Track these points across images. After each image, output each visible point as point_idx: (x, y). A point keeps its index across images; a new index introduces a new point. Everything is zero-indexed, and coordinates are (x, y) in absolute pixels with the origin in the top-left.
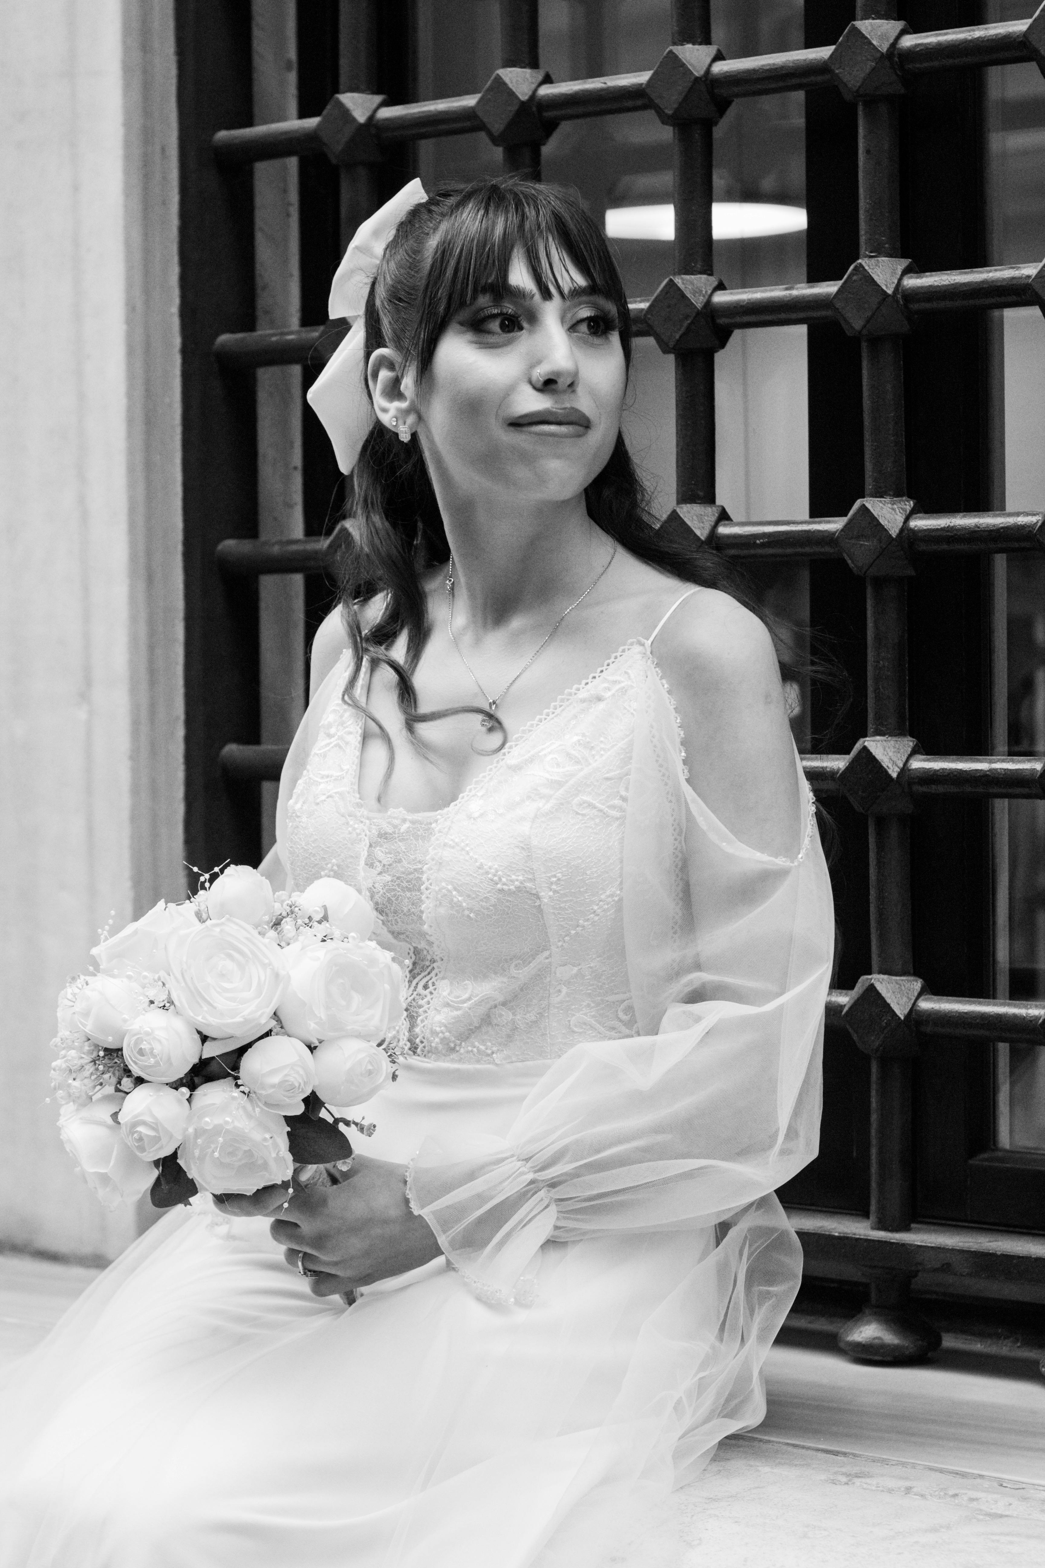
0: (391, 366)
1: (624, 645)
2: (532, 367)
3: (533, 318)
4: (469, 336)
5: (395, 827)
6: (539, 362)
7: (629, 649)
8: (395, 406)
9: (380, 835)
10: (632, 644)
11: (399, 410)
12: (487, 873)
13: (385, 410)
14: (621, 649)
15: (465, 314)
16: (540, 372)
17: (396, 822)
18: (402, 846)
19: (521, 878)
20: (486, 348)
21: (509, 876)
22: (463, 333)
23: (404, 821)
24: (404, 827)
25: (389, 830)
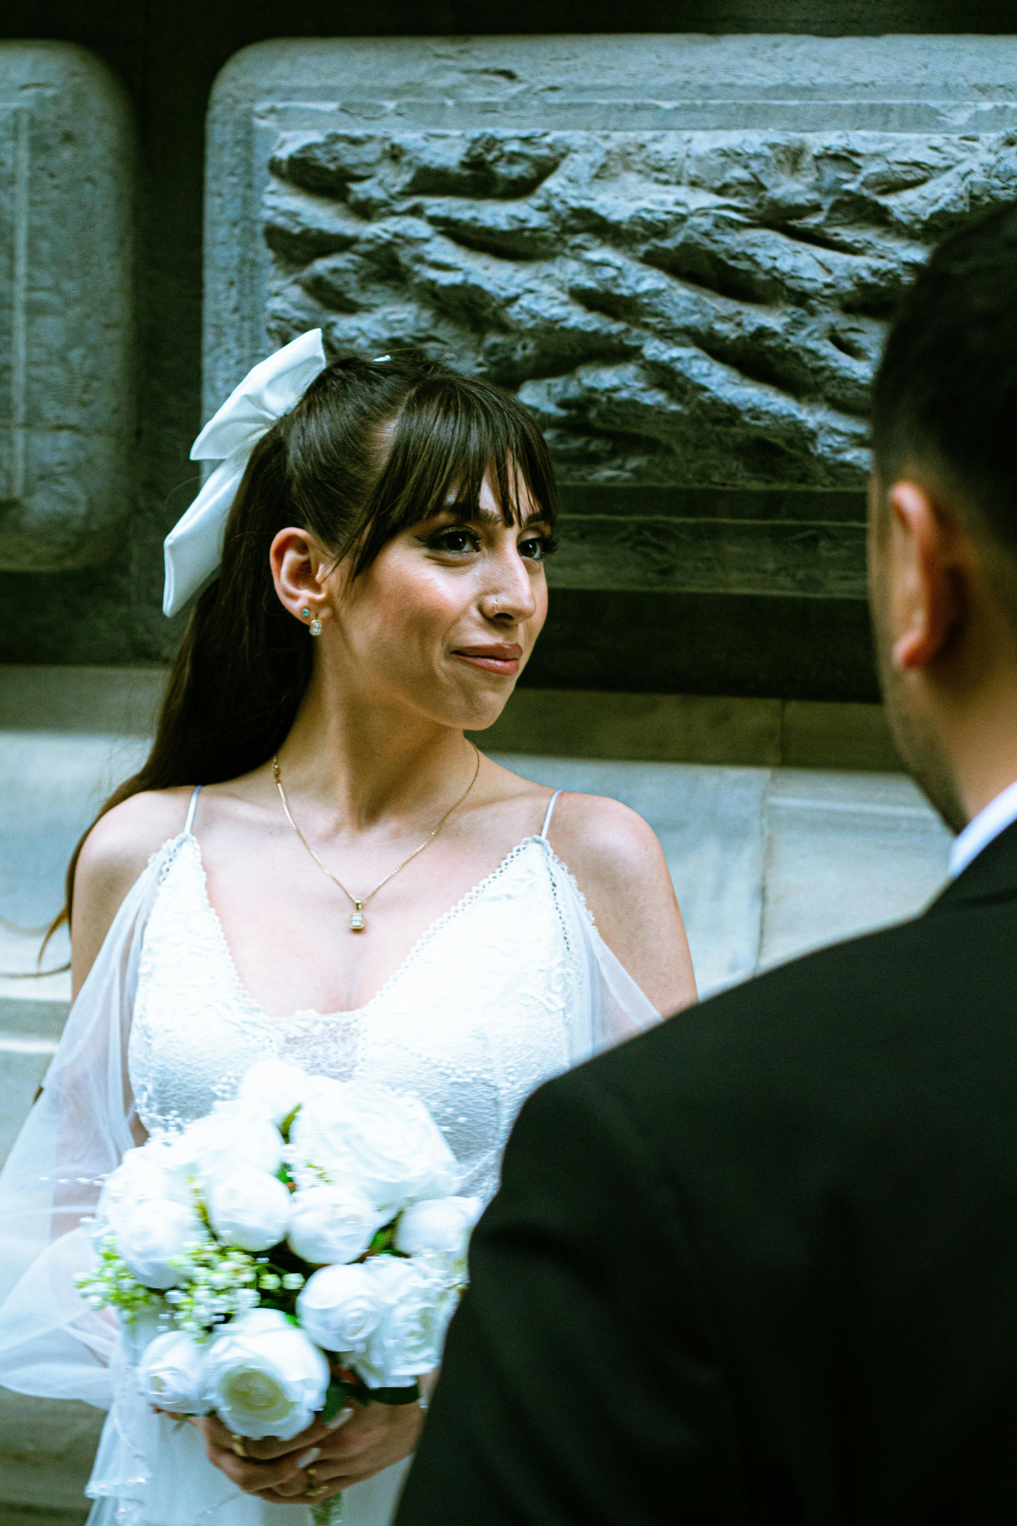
0: (302, 547)
1: (519, 844)
2: (486, 593)
3: (492, 542)
4: (425, 551)
5: (306, 1030)
6: (496, 591)
7: (524, 848)
8: (305, 594)
9: (288, 1041)
10: (526, 843)
11: (312, 601)
12: (436, 1066)
13: (294, 597)
14: (515, 848)
15: (421, 528)
16: (495, 602)
17: (305, 1025)
18: (319, 1049)
19: (478, 1069)
20: (439, 565)
21: (463, 1067)
22: (418, 546)
23: (316, 1022)
24: (317, 1030)
25: (301, 1034)
